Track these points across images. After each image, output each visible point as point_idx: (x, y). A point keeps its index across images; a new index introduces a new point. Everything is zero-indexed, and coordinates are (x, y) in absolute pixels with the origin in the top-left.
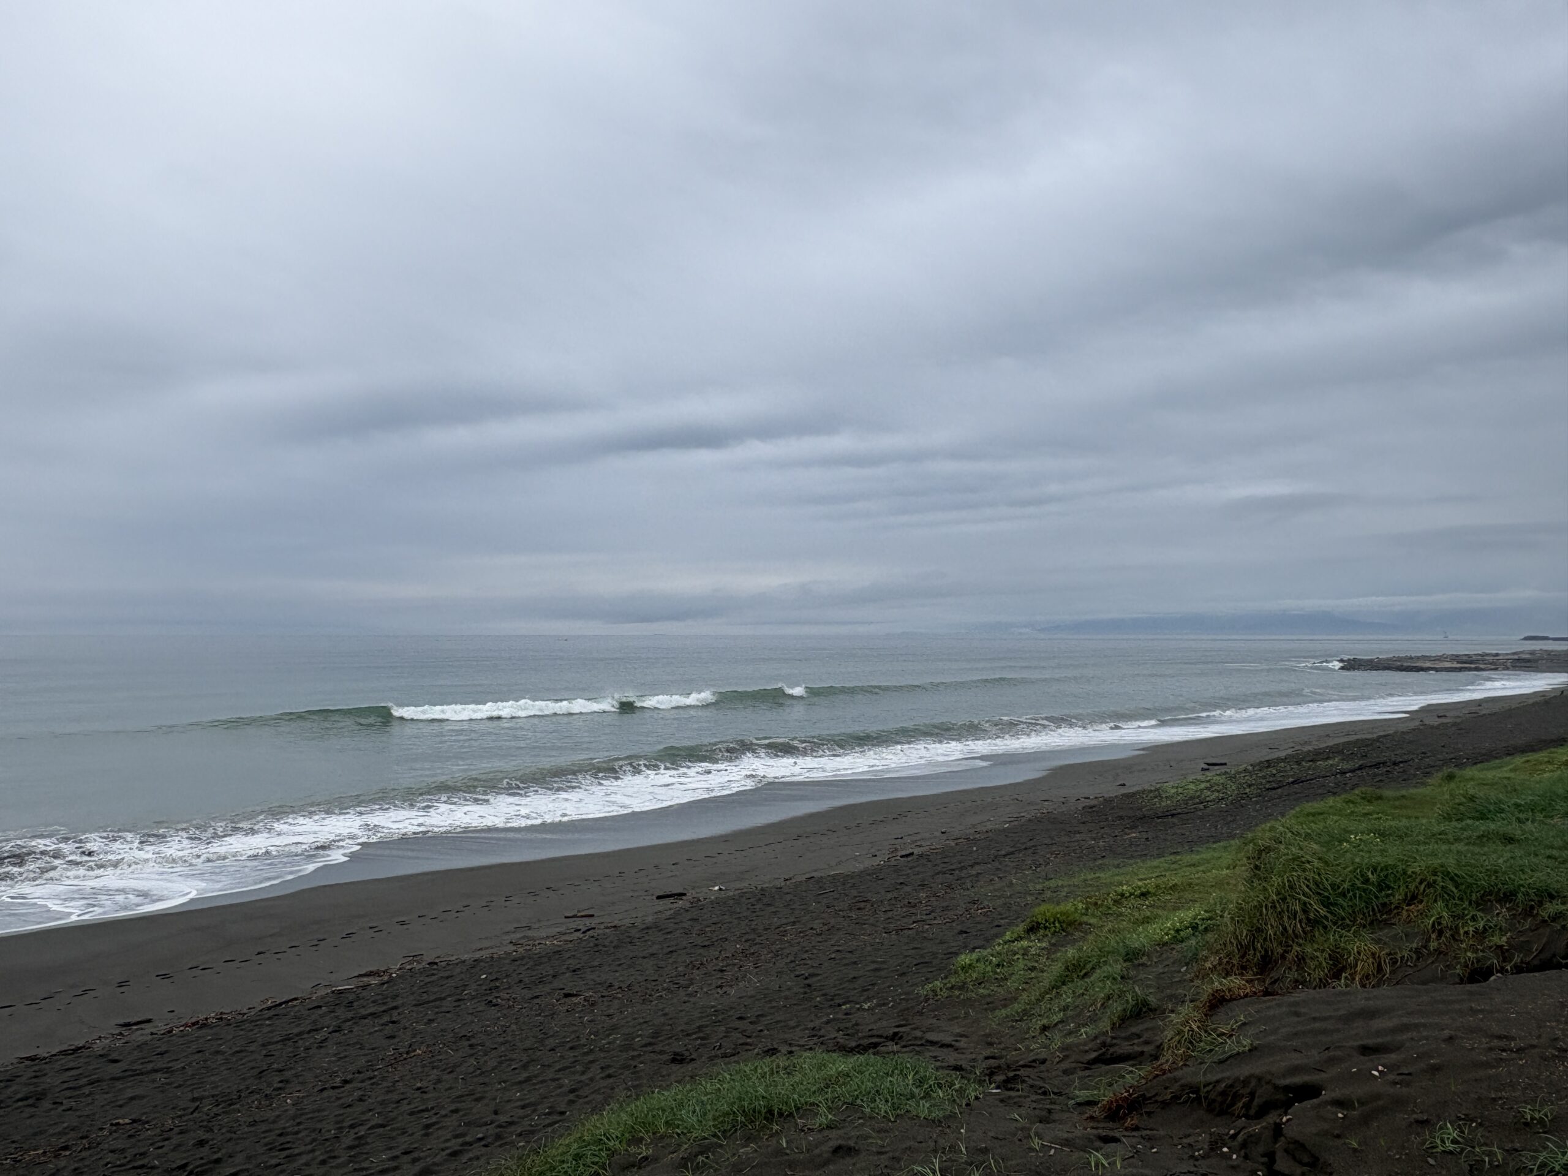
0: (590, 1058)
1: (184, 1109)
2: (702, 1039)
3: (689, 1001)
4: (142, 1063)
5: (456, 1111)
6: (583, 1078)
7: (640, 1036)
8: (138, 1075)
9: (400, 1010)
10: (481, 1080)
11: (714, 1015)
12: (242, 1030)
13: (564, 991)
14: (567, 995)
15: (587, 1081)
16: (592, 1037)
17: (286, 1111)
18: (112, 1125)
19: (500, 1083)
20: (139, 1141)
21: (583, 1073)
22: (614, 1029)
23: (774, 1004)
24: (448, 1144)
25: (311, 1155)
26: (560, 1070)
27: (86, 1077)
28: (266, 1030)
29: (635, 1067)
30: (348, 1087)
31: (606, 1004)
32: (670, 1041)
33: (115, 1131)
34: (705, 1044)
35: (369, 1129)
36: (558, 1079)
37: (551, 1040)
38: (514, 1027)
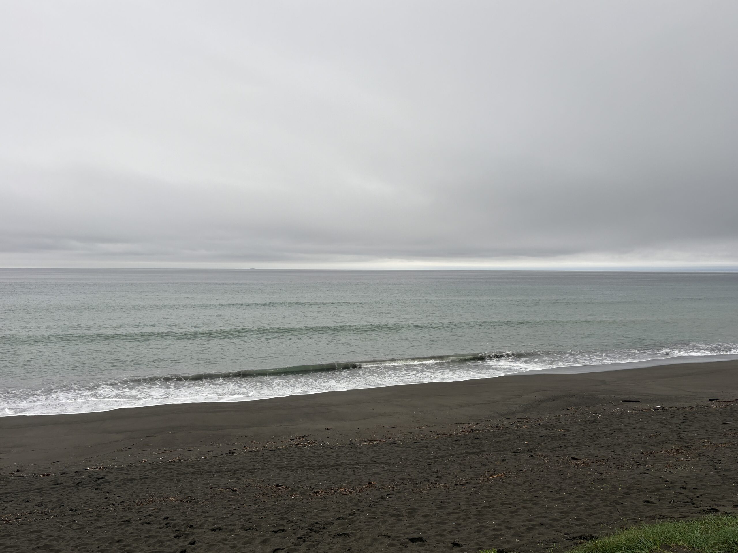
0: (593, 494)
1: (398, 482)
2: (660, 495)
3: (647, 473)
4: (376, 459)
5: (525, 508)
6: (592, 504)
7: (621, 487)
8: (375, 463)
9: (487, 453)
10: (535, 494)
11: (665, 484)
12: (415, 451)
13: (571, 456)
14: (573, 458)
15: (595, 506)
16: (592, 483)
17: (442, 491)
18: (369, 483)
19: (546, 498)
20: (382, 493)
21: (591, 502)
22: (603, 481)
23: (705, 484)
24: (525, 524)
25: (458, 515)
26: (577, 497)
27: (356, 461)
28: (426, 452)
29: (622, 504)
30: (468, 486)
31: (596, 467)
32: (640, 493)
33: (371, 486)
34: (662, 499)
35: (482, 508)
36: (577, 502)
37: (569, 481)
38: (546, 470)
